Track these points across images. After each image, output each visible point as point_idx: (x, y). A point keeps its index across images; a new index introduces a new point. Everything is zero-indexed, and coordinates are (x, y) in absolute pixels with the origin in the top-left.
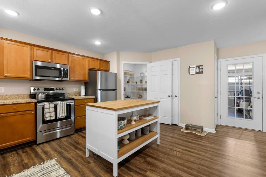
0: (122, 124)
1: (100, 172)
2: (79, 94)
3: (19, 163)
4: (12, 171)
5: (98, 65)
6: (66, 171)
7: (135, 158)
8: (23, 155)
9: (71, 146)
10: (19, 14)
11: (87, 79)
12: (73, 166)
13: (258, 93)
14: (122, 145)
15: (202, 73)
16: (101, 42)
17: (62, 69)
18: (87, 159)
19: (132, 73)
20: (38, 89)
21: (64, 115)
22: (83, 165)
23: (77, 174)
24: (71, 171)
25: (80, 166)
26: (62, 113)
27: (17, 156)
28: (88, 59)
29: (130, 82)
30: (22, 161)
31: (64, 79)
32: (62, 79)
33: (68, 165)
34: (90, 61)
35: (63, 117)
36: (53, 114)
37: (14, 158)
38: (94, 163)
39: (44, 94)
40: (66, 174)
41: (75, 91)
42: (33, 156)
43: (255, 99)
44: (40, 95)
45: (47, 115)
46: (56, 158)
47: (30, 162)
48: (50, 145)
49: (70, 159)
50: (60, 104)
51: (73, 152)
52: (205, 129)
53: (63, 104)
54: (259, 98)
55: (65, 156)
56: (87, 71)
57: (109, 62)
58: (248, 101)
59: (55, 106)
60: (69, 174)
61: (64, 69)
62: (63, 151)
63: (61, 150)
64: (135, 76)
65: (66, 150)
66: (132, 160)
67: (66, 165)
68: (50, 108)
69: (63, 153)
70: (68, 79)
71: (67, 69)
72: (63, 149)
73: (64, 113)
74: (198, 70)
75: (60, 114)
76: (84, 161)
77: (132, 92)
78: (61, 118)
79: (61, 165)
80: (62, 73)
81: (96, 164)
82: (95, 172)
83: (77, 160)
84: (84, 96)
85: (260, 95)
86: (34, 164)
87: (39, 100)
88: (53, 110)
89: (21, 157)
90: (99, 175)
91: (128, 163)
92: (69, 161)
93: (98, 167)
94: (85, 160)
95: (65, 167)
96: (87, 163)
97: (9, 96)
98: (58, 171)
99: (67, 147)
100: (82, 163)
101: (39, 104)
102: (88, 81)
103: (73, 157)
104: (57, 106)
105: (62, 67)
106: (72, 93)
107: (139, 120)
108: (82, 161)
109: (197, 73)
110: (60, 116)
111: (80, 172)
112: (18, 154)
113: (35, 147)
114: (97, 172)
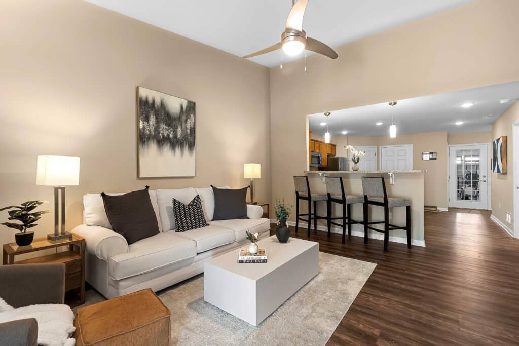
5: (331, 150)
13: (484, 177)
15: (436, 159)
34: (328, 147)
43: (482, 182)
52: (438, 208)
54: (485, 181)
56: (326, 157)
58: (475, 185)
74: (431, 157)
85: (485, 179)
102: (327, 167)
109: (430, 159)
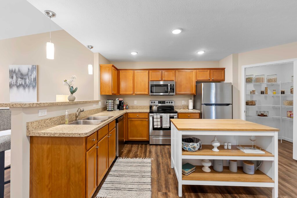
0: (190, 146)
1: (171, 185)
2: (188, 107)
3: (135, 153)
4: (130, 156)
5: (208, 76)
6: (151, 170)
7: (216, 194)
8: (140, 148)
9: (167, 154)
10: (137, 53)
11: (194, 92)
12: (158, 169)
14: (200, 171)
16: (205, 51)
17: (169, 85)
18: (170, 170)
19: (272, 78)
20: (154, 102)
21: (167, 126)
22: (164, 172)
23: (155, 176)
24: (154, 173)
25: (162, 172)
26: (166, 124)
27: (137, 148)
28: (194, 71)
29: (270, 92)
30: (137, 152)
31: (171, 94)
32: (169, 93)
33: (155, 167)
34: (198, 72)
35: (167, 127)
36: (159, 123)
37: (135, 148)
38: (172, 176)
39: (157, 106)
40: (149, 173)
41: (183, 104)
42: (143, 151)
44: (154, 107)
45: (155, 123)
46: (153, 159)
47: (140, 154)
48: (156, 148)
49: (160, 164)
50: (164, 116)
51: (166, 159)
53: (167, 116)
55: (159, 160)
56: (194, 84)
57: (223, 69)
59: (160, 117)
60: (151, 173)
61: (171, 85)
62: (160, 156)
63: (159, 154)
64: (279, 82)
65: (162, 156)
66: (211, 194)
67: (154, 167)
68: (157, 118)
69: (159, 157)
70: (174, 93)
71: (174, 85)
72: (161, 154)
73: (167, 124)
75: (164, 124)
76: (167, 170)
77: (274, 108)
78: (166, 127)
79: (152, 165)
80: (169, 88)
81: (174, 178)
82: (168, 183)
83: (163, 167)
84: (192, 109)
86: (140, 157)
87: (154, 111)
88: (159, 120)
89: (138, 149)
90: (169, 186)
91: (202, 194)
92: (158, 165)
93: (173, 180)
94: (169, 170)
95: (153, 167)
96: (168, 173)
97: (139, 106)
98: (147, 168)
99: (165, 153)
100: (164, 171)
101: (151, 114)
102: (195, 94)
103: (163, 163)
104: (162, 117)
105: (169, 83)
106: (181, 106)
107: (231, 149)
108: (166, 169)
110: (165, 126)
111: (158, 176)
112: (138, 147)
113: (148, 146)
114: (169, 184)
